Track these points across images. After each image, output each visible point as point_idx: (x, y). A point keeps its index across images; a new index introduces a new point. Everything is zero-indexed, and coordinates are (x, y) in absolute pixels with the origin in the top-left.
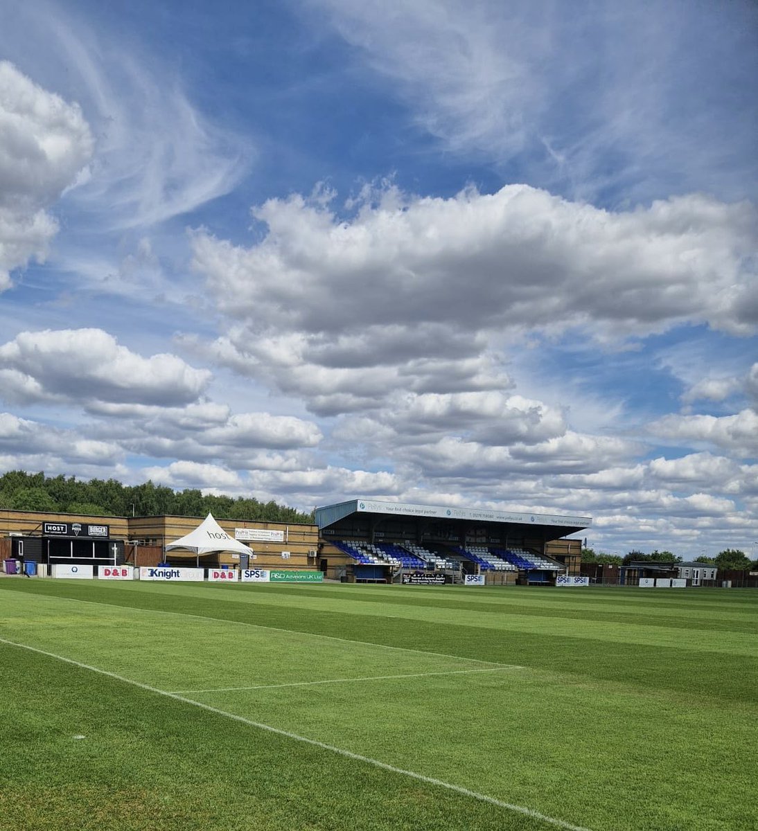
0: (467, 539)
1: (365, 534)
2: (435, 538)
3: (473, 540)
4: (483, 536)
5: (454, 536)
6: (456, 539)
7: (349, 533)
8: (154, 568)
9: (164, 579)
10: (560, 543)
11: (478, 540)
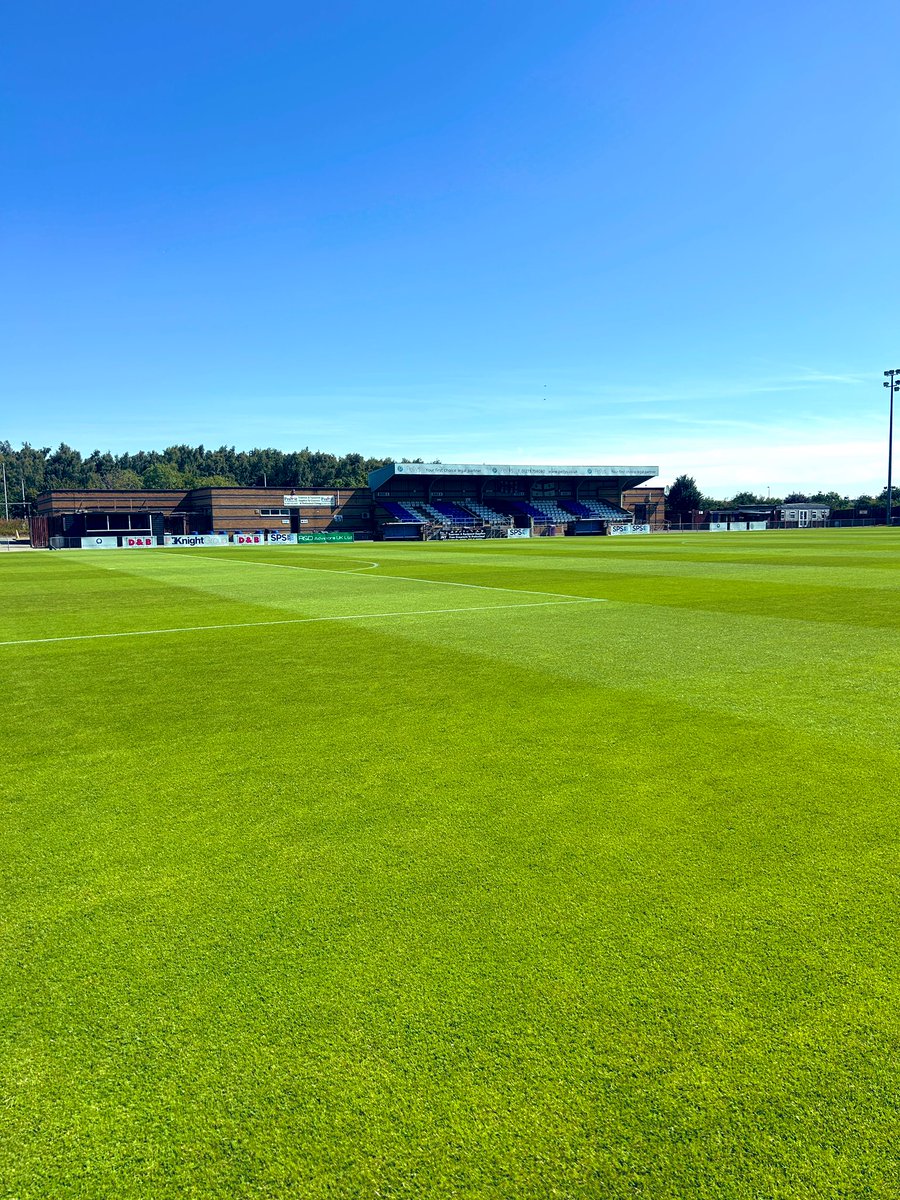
0: (534, 493)
1: (422, 494)
2: (499, 494)
3: (540, 494)
4: (552, 489)
5: (520, 491)
6: (522, 494)
7: (406, 494)
8: (178, 537)
9: (188, 545)
10: (634, 492)
11: (546, 494)
